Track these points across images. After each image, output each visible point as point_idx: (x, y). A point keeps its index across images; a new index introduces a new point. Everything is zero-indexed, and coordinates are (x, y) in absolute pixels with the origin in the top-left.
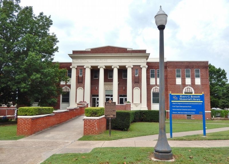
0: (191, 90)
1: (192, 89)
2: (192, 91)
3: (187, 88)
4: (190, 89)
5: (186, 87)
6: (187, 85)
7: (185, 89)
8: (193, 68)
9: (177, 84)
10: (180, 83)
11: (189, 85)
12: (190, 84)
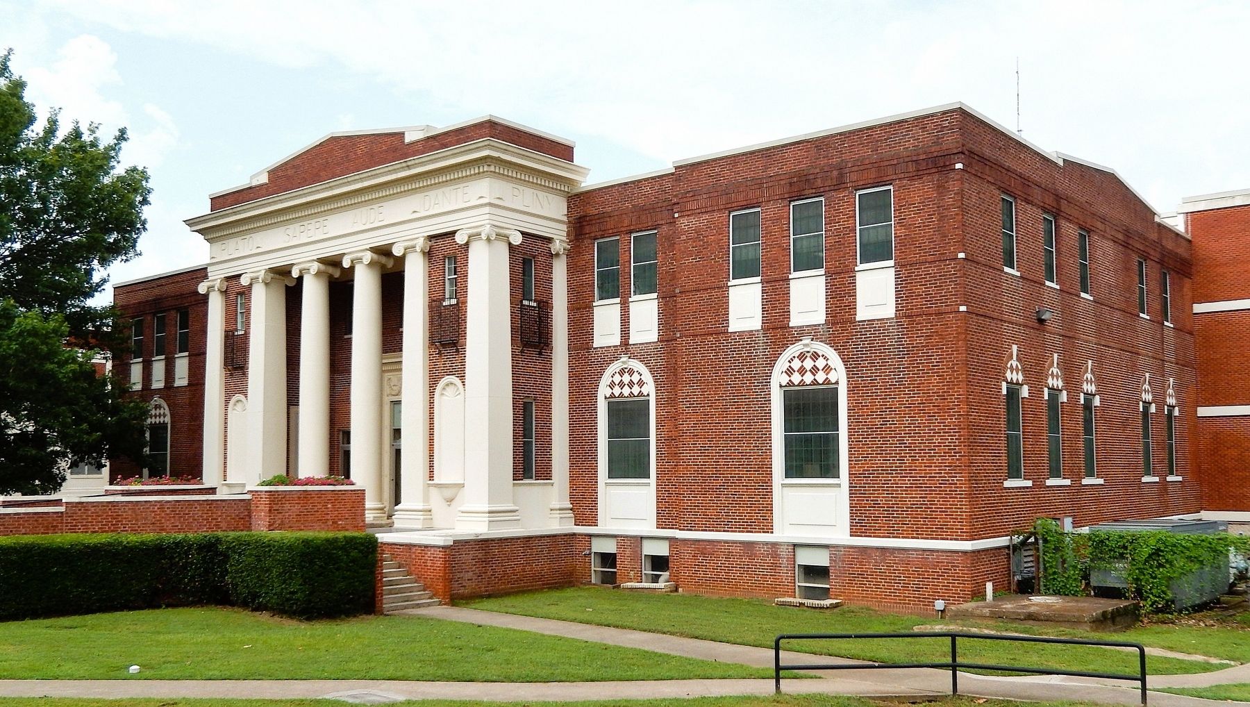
0: (827, 369)
1: (835, 360)
2: (833, 377)
3: (802, 357)
4: (821, 363)
5: (794, 350)
6: (802, 332)
7: (782, 364)
8: (839, 185)
9: (733, 328)
10: (755, 323)
11: (812, 331)
12: (819, 317)
